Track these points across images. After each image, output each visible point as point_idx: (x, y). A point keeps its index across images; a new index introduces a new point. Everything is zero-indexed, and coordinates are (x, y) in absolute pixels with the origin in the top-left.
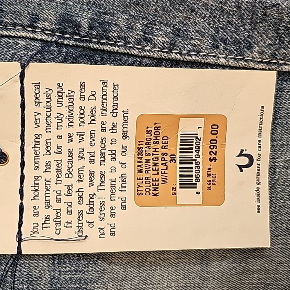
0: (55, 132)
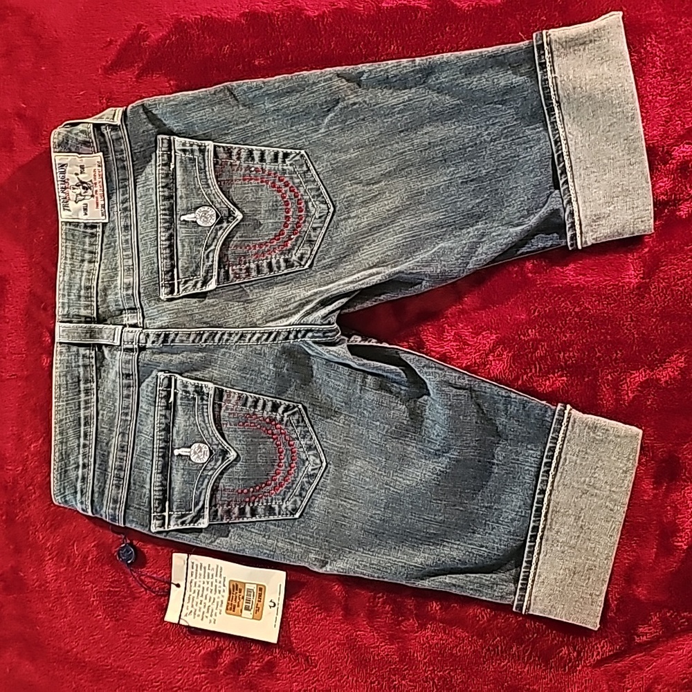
0: (198, 580)
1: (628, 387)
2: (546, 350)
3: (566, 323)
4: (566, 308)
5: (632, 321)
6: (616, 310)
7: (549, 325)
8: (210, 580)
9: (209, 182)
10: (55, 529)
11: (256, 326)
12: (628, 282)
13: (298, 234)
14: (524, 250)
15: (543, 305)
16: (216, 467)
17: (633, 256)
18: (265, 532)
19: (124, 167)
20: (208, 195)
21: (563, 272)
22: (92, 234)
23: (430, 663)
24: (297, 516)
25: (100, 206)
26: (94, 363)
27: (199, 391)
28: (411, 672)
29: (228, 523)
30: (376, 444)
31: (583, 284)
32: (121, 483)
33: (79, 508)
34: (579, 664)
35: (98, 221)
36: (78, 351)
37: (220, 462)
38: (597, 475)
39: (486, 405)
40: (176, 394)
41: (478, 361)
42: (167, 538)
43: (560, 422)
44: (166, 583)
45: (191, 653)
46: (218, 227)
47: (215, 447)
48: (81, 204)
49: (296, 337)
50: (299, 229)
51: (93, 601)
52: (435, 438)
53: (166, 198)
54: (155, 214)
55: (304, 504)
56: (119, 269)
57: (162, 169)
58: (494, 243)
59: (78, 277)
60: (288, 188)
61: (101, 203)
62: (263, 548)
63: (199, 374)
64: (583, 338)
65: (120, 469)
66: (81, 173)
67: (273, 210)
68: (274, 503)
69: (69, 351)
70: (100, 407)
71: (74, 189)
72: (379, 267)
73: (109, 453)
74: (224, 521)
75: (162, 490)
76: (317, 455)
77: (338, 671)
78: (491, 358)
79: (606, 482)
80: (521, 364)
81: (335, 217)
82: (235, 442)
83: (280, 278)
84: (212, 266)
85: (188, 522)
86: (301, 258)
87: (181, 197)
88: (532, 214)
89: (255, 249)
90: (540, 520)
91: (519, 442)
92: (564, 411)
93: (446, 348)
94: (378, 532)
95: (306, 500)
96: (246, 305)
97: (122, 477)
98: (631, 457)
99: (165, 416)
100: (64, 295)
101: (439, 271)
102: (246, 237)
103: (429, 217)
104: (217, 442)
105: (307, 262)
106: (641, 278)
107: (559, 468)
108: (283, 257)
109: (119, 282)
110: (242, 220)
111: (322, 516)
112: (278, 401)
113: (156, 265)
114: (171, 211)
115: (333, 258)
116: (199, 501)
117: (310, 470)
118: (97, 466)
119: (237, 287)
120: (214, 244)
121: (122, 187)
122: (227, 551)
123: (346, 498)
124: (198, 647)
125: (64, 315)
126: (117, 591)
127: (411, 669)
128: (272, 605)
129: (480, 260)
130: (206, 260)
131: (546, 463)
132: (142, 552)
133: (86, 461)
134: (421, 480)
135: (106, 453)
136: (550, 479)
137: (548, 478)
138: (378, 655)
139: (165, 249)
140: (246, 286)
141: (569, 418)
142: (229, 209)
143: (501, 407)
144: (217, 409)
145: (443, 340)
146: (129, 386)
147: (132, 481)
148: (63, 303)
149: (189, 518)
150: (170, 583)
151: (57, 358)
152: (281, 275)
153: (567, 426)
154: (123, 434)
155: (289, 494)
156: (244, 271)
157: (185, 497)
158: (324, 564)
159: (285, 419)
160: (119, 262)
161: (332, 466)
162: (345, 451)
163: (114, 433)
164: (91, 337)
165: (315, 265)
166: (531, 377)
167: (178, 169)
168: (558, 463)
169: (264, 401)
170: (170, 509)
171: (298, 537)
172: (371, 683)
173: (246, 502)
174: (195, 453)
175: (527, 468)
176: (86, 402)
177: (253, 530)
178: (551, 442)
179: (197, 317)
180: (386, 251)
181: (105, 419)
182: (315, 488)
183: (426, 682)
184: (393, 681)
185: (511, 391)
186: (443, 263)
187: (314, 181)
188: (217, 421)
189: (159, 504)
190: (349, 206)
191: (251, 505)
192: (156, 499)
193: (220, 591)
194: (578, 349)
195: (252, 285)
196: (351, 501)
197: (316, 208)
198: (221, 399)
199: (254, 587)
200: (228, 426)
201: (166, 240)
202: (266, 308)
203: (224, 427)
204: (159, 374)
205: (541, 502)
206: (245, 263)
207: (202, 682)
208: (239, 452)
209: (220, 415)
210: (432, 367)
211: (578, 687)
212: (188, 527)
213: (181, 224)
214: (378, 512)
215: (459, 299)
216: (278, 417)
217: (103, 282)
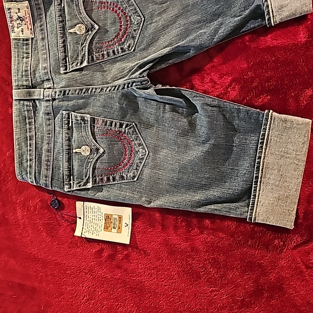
1: (303, 99)
2: (258, 82)
3: (268, 67)
4: (267, 59)
5: (303, 62)
6: (294, 57)
7: (259, 69)
8: (95, 215)
9: (81, 11)
10: (20, 194)
11: (109, 84)
12: (300, 41)
13: (127, 34)
14: (244, 30)
15: (255, 58)
16: (94, 157)
17: (302, 27)
18: (120, 189)
19: (40, 8)
20: (81, 18)
21: (265, 40)
22: (27, 44)
23: (207, 251)
24: (135, 179)
25: (29, 30)
26: (32, 109)
27: (83, 119)
28: (197, 256)
29: (102, 185)
30: (172, 140)
31: (276, 45)
32: (49, 168)
33: (29, 181)
34: (284, 248)
35: (29, 37)
36: (24, 103)
37: (96, 154)
38: (288, 146)
39: (228, 115)
40: (72, 122)
41: (222, 92)
42: (73, 194)
43: (267, 119)
44: (75, 217)
45: (88, 251)
46: (87, 34)
47: (93, 147)
48: (20, 29)
49: (128, 87)
50: (127, 31)
51: (41, 228)
52: (202, 134)
53: (60, 22)
54: (56, 30)
55: (138, 173)
56: (40, 60)
57: (58, 7)
58: (227, 27)
59: (21, 66)
60: (120, 10)
61: (30, 27)
62: (119, 196)
63: (83, 111)
64: (277, 74)
65: (48, 161)
66: (19, 12)
67: (114, 23)
68: (124, 174)
69: (20, 104)
70: (36, 131)
71: (16, 21)
72: (168, 47)
73: (42, 153)
74: (100, 184)
75: (69, 170)
76: (143, 148)
77: (161, 257)
78: (229, 90)
79: (294, 150)
80: (245, 91)
81: (145, 23)
82: (102, 144)
83: (119, 58)
84: (85, 54)
85: (82, 185)
86: (129, 47)
87: (68, 21)
88: (246, 9)
89: (106, 44)
90: (259, 173)
91: (246, 133)
92: (268, 113)
93: (206, 87)
94: (176, 185)
95: (139, 172)
96: (103, 73)
97: (49, 165)
98: (306, 135)
99: (68, 133)
100: (15, 76)
101: (198, 44)
102: (101, 38)
103: (194, 18)
104: (93, 145)
105: (132, 48)
106: (307, 38)
107: (268, 145)
108: (120, 47)
109: (40, 66)
110: (98, 30)
111: (148, 179)
112: (122, 122)
113: (58, 56)
114: (64, 28)
115: (145, 45)
116: (87, 175)
117: (140, 156)
118: (36, 160)
119: (98, 64)
120: (85, 43)
121: (40, 19)
122: (102, 199)
123: (159, 169)
124: (92, 249)
125: (16, 86)
126: (52, 223)
127: (197, 255)
128: (126, 225)
129: (220, 36)
130: (82, 51)
131: (261, 142)
132: (62, 203)
133: (31, 158)
134: (196, 156)
135: (41, 154)
136: (264, 151)
137: (262, 150)
138: (180, 249)
139: (62, 47)
140: (102, 64)
141: (271, 117)
142: (92, 24)
143: (236, 115)
144: (93, 128)
145: (204, 83)
146: (49, 120)
147: (54, 167)
148: (15, 80)
149: (82, 183)
150: (76, 217)
151: (14, 108)
152: (119, 57)
153: (271, 121)
154: (48, 144)
155: (131, 169)
156: (101, 56)
157: (80, 173)
158: (150, 202)
159: (127, 131)
160: (40, 57)
161: (151, 153)
162: (158, 145)
163: (44, 143)
164: (29, 96)
165: (136, 49)
166: (251, 98)
167: (65, 6)
168: (267, 142)
169: (116, 123)
170: (73, 180)
171: (136, 190)
172: (178, 263)
173: (110, 174)
174: (83, 151)
175: (251, 146)
176: (30, 129)
177: (114, 188)
178: (263, 131)
179: (79, 81)
180: (172, 38)
181: (39, 137)
182: (144, 165)
183: (205, 261)
184: (189, 261)
185: (240, 106)
186: (200, 40)
187: (133, 5)
188: (93, 134)
189: (67, 177)
190: (152, 17)
191: (113, 175)
192: (66, 175)
193: (100, 220)
194: (275, 80)
195: (106, 63)
196: (162, 171)
197: (135, 19)
198: (94, 123)
199: (117, 217)
200: (99, 136)
201: (62, 43)
202: (113, 74)
203: (97, 137)
204: (63, 112)
205: (259, 163)
206: (101, 52)
207: (94, 266)
208: (105, 149)
209: (94, 131)
210: (198, 97)
211: (285, 261)
212: (82, 188)
213: (68, 34)
214: (175, 175)
215: (211, 60)
216: (123, 130)
217: (33, 67)
